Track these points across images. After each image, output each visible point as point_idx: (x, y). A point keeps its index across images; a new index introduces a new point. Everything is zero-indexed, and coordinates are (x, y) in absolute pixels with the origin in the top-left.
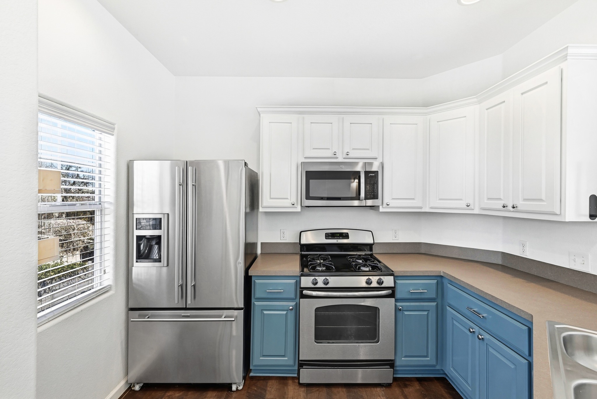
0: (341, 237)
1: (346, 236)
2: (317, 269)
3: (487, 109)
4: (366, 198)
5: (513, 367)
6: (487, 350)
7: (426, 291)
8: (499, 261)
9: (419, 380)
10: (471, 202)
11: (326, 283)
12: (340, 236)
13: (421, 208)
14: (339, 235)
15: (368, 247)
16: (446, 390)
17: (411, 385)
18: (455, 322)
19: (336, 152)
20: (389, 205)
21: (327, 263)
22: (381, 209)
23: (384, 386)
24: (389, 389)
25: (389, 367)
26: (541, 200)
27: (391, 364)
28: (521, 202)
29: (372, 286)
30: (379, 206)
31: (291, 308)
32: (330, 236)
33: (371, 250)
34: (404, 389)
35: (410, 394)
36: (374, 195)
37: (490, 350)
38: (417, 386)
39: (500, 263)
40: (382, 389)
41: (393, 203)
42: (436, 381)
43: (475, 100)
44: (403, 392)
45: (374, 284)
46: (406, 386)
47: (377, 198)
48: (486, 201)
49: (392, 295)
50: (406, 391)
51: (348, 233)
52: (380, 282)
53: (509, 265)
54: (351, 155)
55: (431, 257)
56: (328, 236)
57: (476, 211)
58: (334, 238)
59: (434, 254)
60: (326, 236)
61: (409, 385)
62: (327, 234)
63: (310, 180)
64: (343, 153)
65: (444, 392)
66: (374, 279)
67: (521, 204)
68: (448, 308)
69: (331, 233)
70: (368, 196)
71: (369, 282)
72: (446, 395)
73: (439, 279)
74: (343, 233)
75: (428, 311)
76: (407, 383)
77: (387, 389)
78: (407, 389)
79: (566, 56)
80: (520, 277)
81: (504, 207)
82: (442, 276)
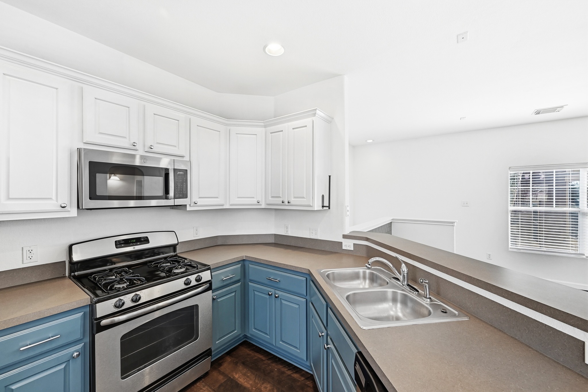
0: (138, 243)
1: (146, 240)
2: (116, 287)
3: (271, 133)
4: (175, 198)
5: (297, 306)
6: (281, 303)
7: (235, 275)
8: (273, 241)
9: (229, 353)
10: (260, 200)
11: (136, 299)
12: (136, 242)
13: (223, 205)
14: (134, 241)
15: (172, 248)
16: (249, 349)
17: (224, 361)
18: (256, 293)
19: (136, 142)
20: (197, 203)
21: (131, 276)
22: (188, 208)
23: (202, 377)
24: (207, 377)
25: (207, 356)
26: (303, 198)
27: (208, 353)
28: (293, 199)
29: (192, 285)
30: (186, 205)
31: (75, 354)
32: (122, 244)
33: (175, 251)
34: (219, 368)
35: (226, 369)
36: (183, 194)
37: (283, 302)
38: (229, 359)
39: (273, 242)
40: (201, 381)
41: (200, 202)
42: (240, 347)
43: (263, 124)
44: (220, 372)
45: (194, 283)
46: (220, 365)
47: (186, 197)
48: (270, 199)
49: (209, 289)
50: (222, 368)
51: (147, 237)
52: (198, 280)
53: (279, 243)
54: (155, 150)
55: (226, 247)
56: (118, 244)
57: (263, 206)
58: (128, 245)
59: (229, 244)
60: (116, 245)
61: (222, 363)
62: (118, 242)
63: (97, 174)
64: (144, 146)
65: (248, 351)
66: (193, 278)
67: (293, 201)
68: (250, 284)
69: (123, 240)
70: (177, 195)
71: (187, 283)
72: (251, 353)
73: (242, 262)
74: (140, 238)
75: (235, 292)
76: (220, 362)
77: (206, 378)
78: (222, 367)
79: (315, 113)
80: (288, 249)
81: (283, 202)
82: (244, 260)
